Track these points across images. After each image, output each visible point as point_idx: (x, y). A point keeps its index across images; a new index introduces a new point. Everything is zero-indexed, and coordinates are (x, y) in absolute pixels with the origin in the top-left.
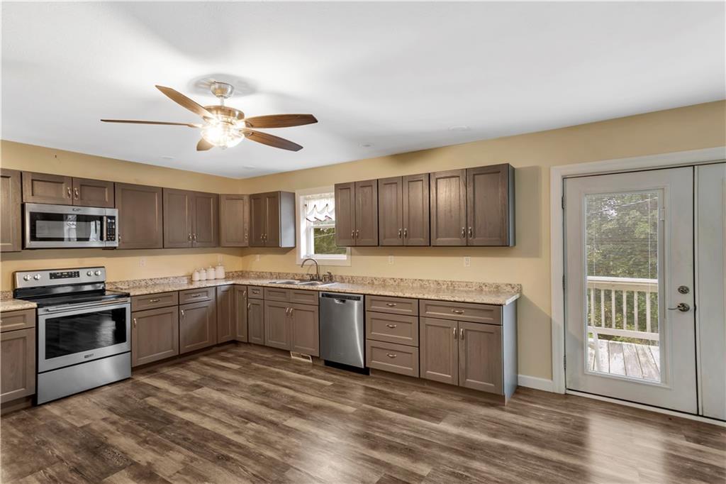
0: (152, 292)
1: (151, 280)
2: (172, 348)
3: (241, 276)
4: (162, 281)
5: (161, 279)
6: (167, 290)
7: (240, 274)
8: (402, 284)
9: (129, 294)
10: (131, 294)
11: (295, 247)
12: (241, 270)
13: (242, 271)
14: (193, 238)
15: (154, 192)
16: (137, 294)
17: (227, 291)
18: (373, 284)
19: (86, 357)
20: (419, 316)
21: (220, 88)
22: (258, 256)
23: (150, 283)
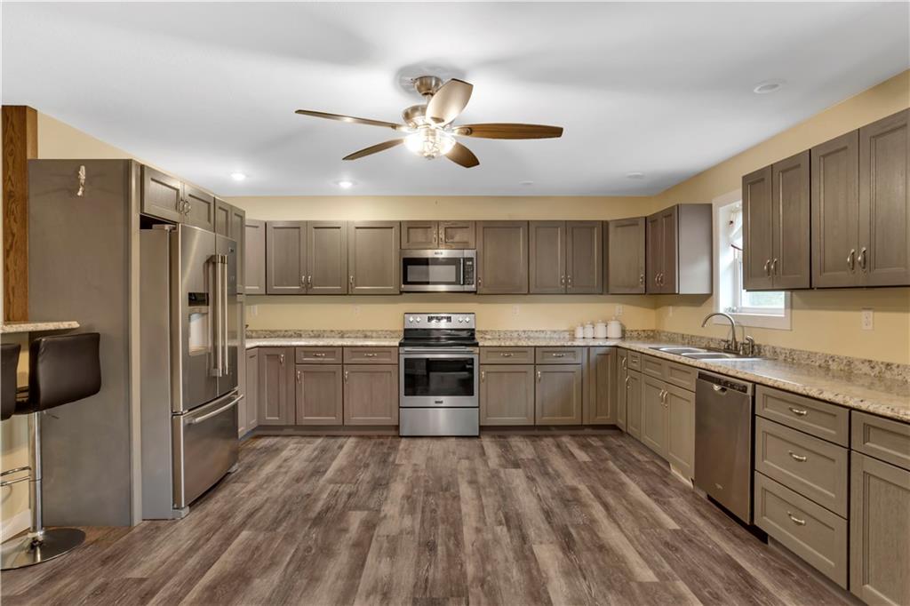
0: (503, 344)
1: (524, 331)
2: (526, 415)
3: (652, 337)
4: (537, 335)
5: (536, 331)
6: (520, 344)
7: (652, 334)
8: (888, 375)
9: (478, 343)
10: (480, 344)
11: (710, 295)
12: (653, 328)
13: (652, 331)
14: (566, 281)
15: (519, 227)
16: (486, 344)
17: (606, 355)
18: (828, 369)
19: (437, 402)
20: (850, 449)
21: (421, 83)
22: (671, 308)
23: (523, 335)
